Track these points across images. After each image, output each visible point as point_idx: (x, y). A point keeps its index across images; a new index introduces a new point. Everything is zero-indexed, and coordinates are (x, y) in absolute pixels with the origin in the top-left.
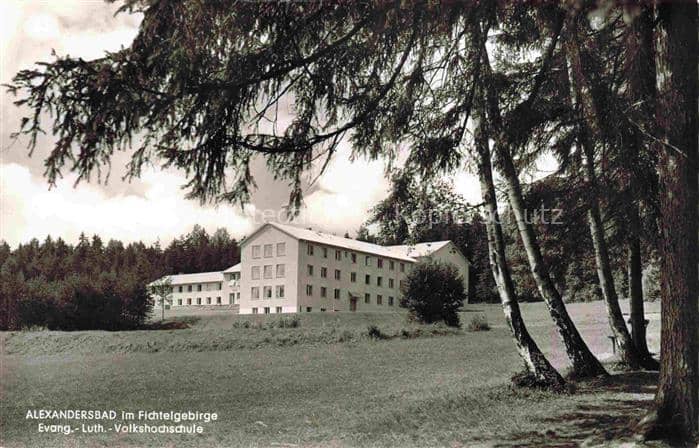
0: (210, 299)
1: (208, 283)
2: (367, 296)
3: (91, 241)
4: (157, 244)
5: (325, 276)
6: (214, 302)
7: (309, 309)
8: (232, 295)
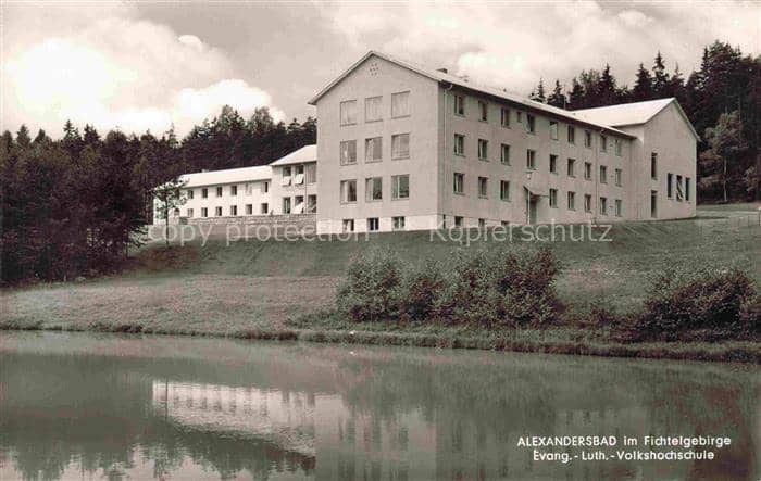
0: (250, 207)
1: (247, 183)
2: (553, 192)
3: (82, 133)
4: (171, 133)
5: (485, 156)
6: (257, 211)
7: (458, 220)
8: (287, 200)
